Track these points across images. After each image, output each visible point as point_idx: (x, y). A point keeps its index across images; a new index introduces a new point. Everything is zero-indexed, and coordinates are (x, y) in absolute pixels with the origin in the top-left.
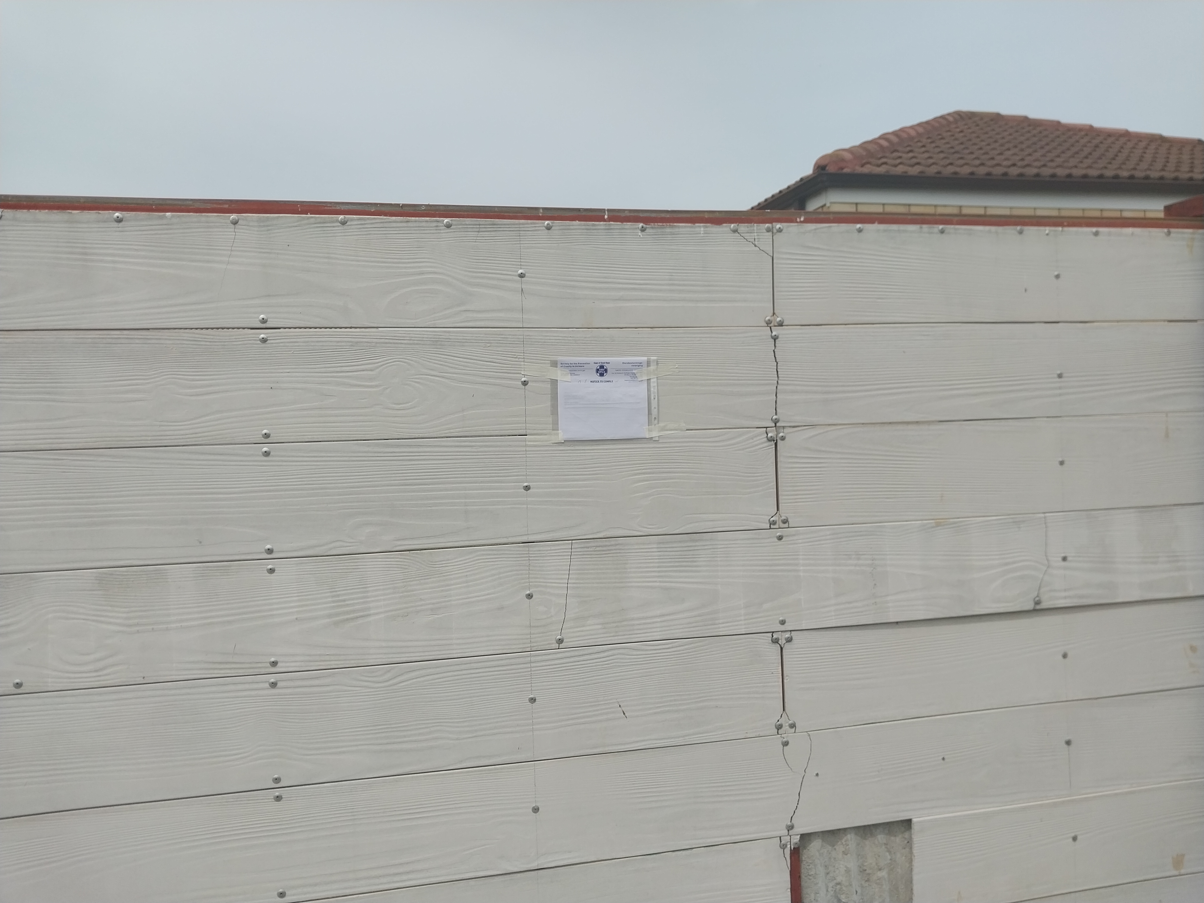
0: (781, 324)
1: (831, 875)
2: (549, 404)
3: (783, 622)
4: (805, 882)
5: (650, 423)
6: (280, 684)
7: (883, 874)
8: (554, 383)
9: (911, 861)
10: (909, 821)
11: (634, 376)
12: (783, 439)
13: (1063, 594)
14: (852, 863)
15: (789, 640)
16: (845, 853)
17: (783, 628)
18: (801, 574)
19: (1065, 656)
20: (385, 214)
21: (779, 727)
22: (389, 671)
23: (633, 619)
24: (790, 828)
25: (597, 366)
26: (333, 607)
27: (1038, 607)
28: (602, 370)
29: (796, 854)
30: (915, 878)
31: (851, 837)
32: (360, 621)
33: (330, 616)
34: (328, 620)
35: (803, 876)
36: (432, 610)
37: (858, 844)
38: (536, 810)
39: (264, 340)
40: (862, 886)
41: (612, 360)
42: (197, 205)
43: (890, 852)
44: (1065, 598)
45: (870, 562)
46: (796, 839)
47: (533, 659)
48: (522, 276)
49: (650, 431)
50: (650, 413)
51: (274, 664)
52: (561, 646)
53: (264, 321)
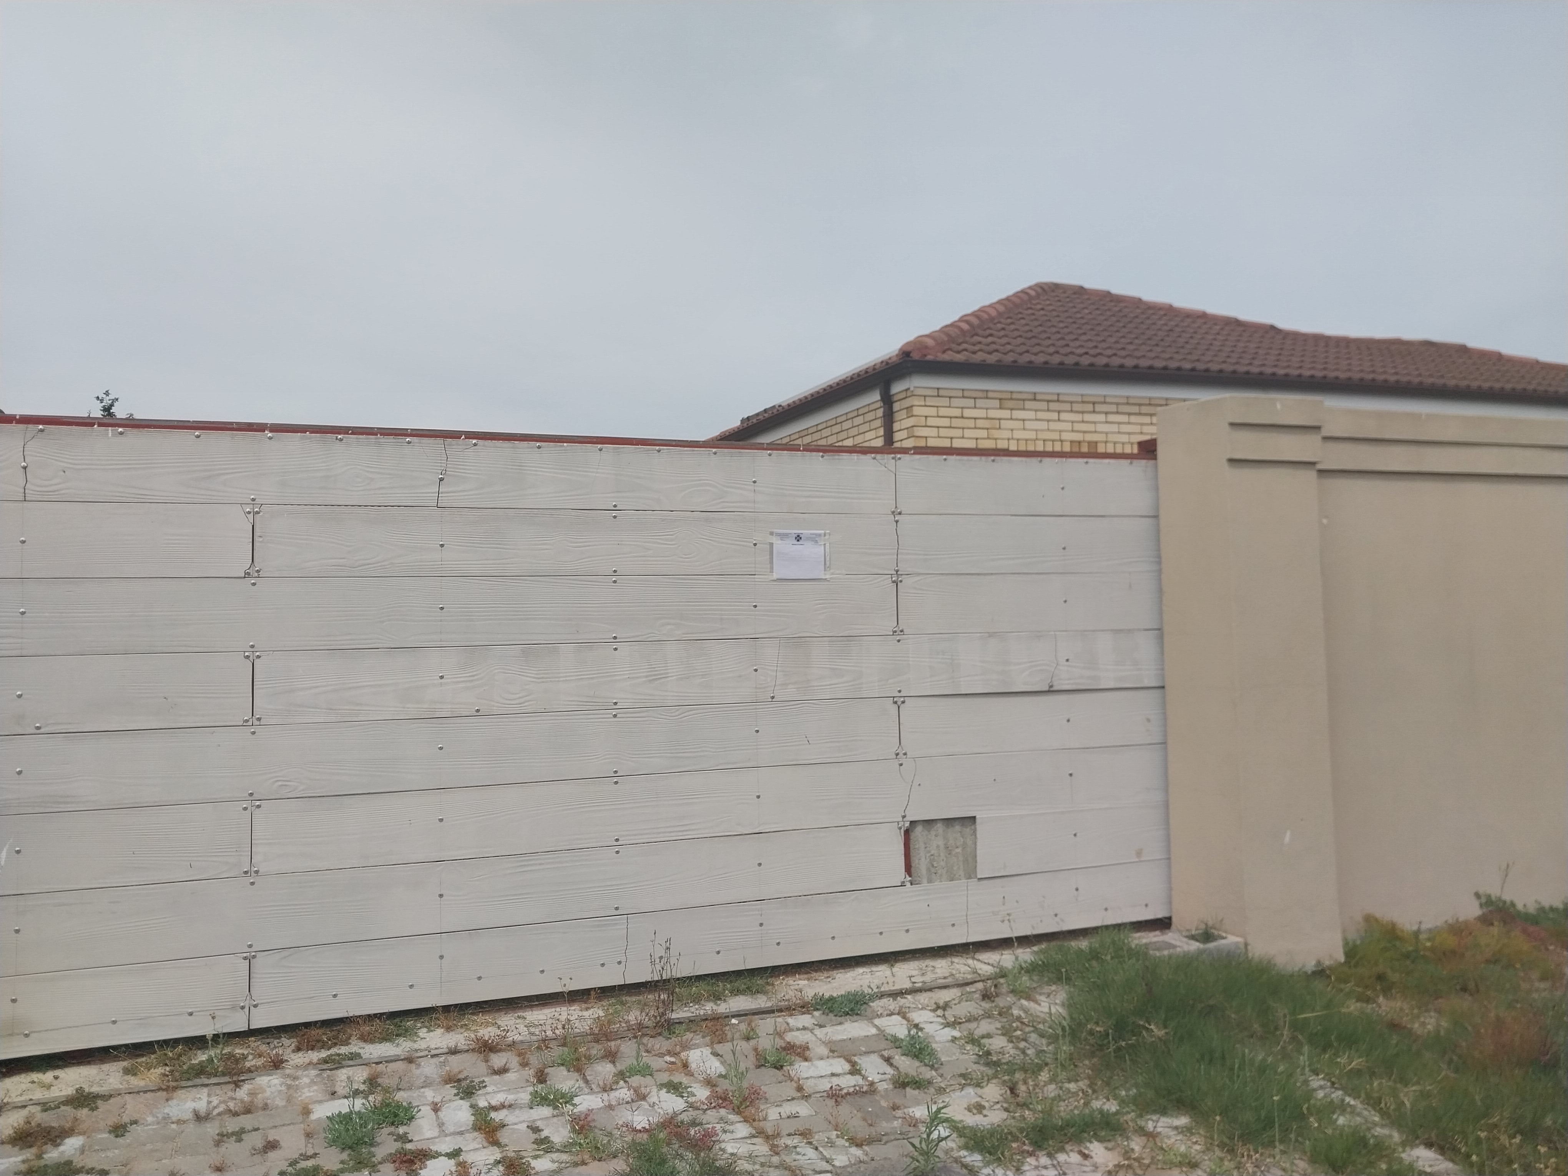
0: (900, 513)
1: (928, 849)
2: (768, 557)
3: (900, 691)
4: (913, 853)
5: (825, 570)
6: (618, 716)
7: (959, 850)
8: (771, 545)
9: (975, 844)
10: (974, 818)
11: (816, 542)
12: (901, 581)
13: (1067, 682)
14: (941, 843)
15: (903, 702)
16: (936, 836)
17: (899, 695)
18: (911, 663)
19: (1068, 721)
20: (680, 446)
21: (897, 754)
22: (678, 710)
23: (814, 686)
24: (904, 817)
25: (796, 535)
26: (648, 672)
27: (1051, 689)
28: (798, 538)
29: (907, 833)
30: (978, 852)
31: (939, 825)
32: (663, 680)
33: (647, 677)
34: (644, 679)
35: (911, 849)
36: (702, 675)
37: (944, 831)
38: (758, 797)
39: (615, 517)
40: (946, 857)
41: (805, 532)
42: (579, 439)
43: (963, 837)
44: (1068, 684)
45: (950, 657)
46: (907, 824)
47: (758, 707)
48: (755, 482)
49: (825, 574)
50: (825, 564)
51: (616, 703)
52: (774, 700)
53: (615, 506)
